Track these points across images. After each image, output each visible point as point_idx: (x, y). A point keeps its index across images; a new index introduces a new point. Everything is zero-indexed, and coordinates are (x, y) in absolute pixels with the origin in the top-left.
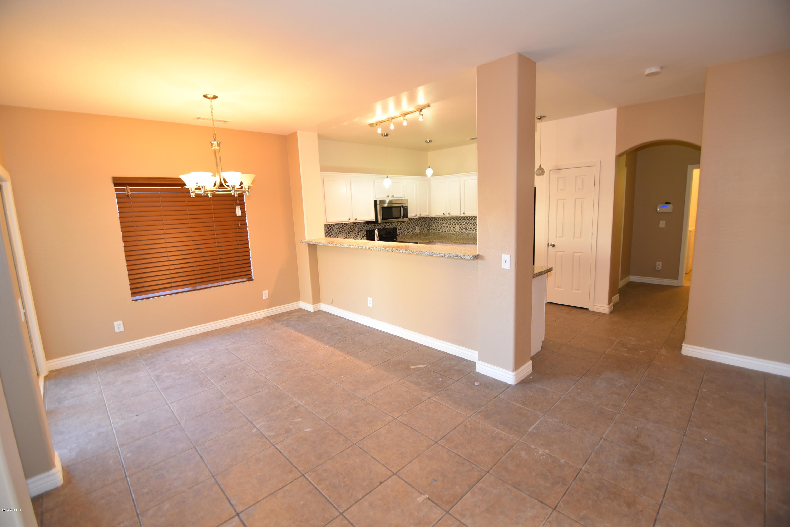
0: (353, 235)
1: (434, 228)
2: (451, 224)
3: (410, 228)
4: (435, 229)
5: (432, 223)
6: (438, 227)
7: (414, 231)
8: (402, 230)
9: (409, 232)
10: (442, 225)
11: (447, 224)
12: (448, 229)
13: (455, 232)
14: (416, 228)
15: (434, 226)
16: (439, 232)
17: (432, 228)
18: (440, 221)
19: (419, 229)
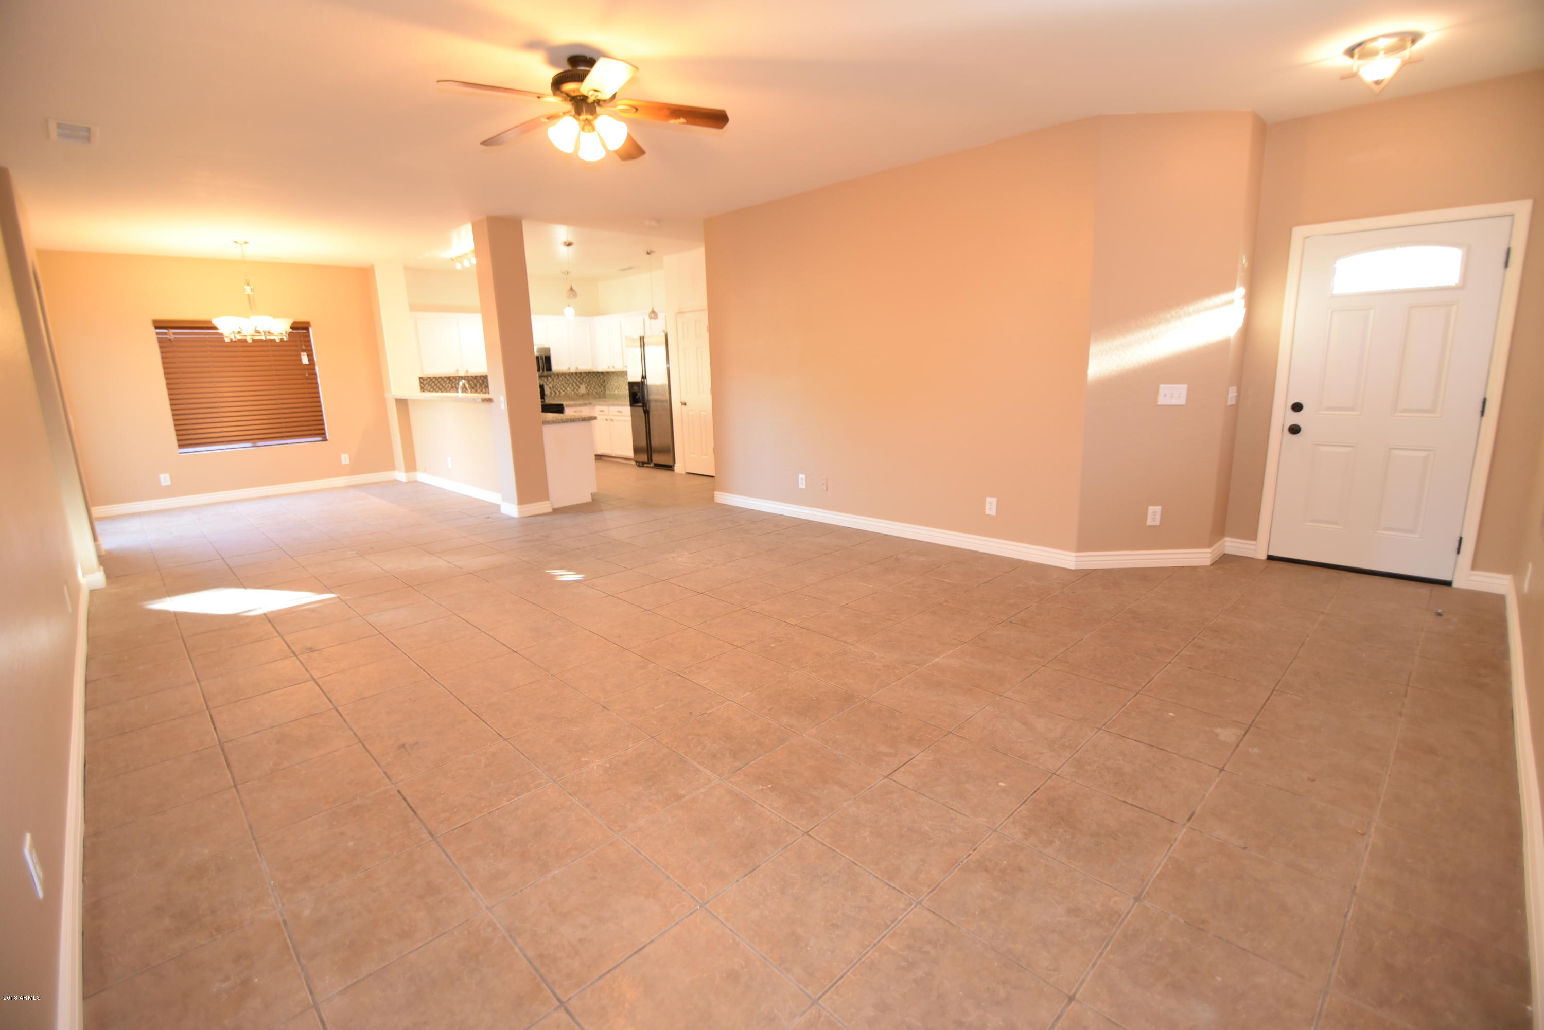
5: (608, 381)
19: (586, 388)
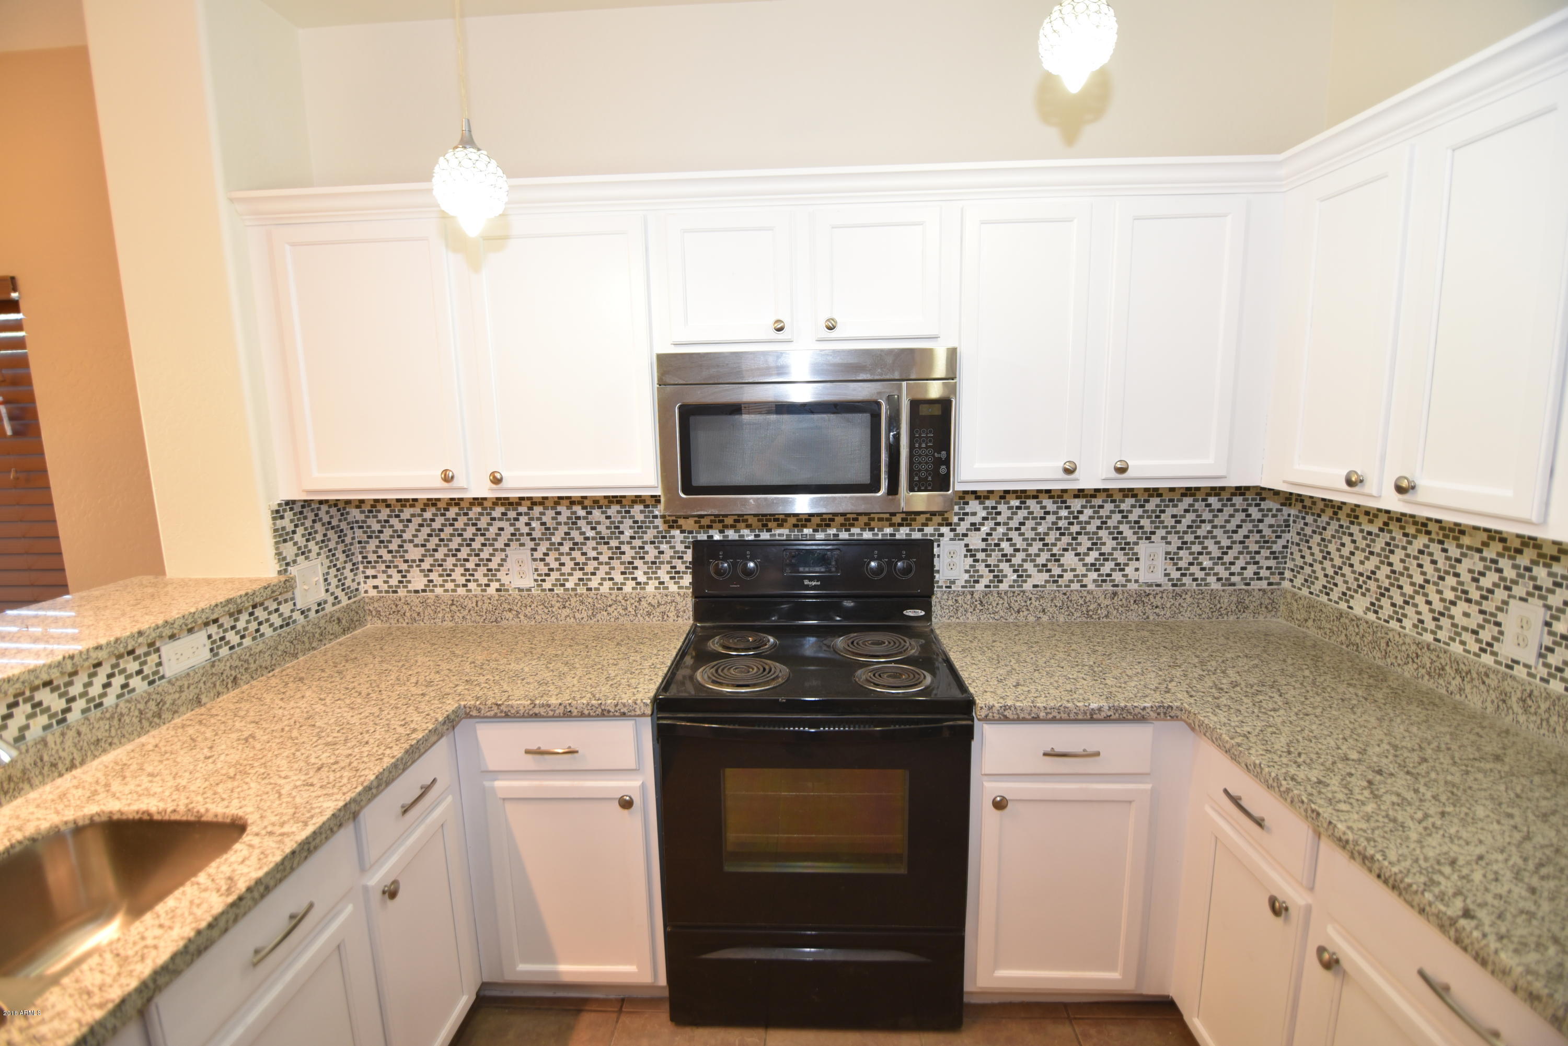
0: (604, 558)
1: (1317, 567)
2: (1462, 569)
3: (1082, 549)
4: (1320, 574)
5: (1308, 531)
6: (1346, 570)
7: (1120, 567)
8: (996, 555)
9: (1068, 576)
10: (1374, 561)
11: (1425, 560)
12: (1424, 608)
13: (1487, 659)
14: (1143, 548)
15: (1316, 550)
16: (1343, 606)
17: (1300, 562)
18: (1367, 527)
19: (1172, 558)
